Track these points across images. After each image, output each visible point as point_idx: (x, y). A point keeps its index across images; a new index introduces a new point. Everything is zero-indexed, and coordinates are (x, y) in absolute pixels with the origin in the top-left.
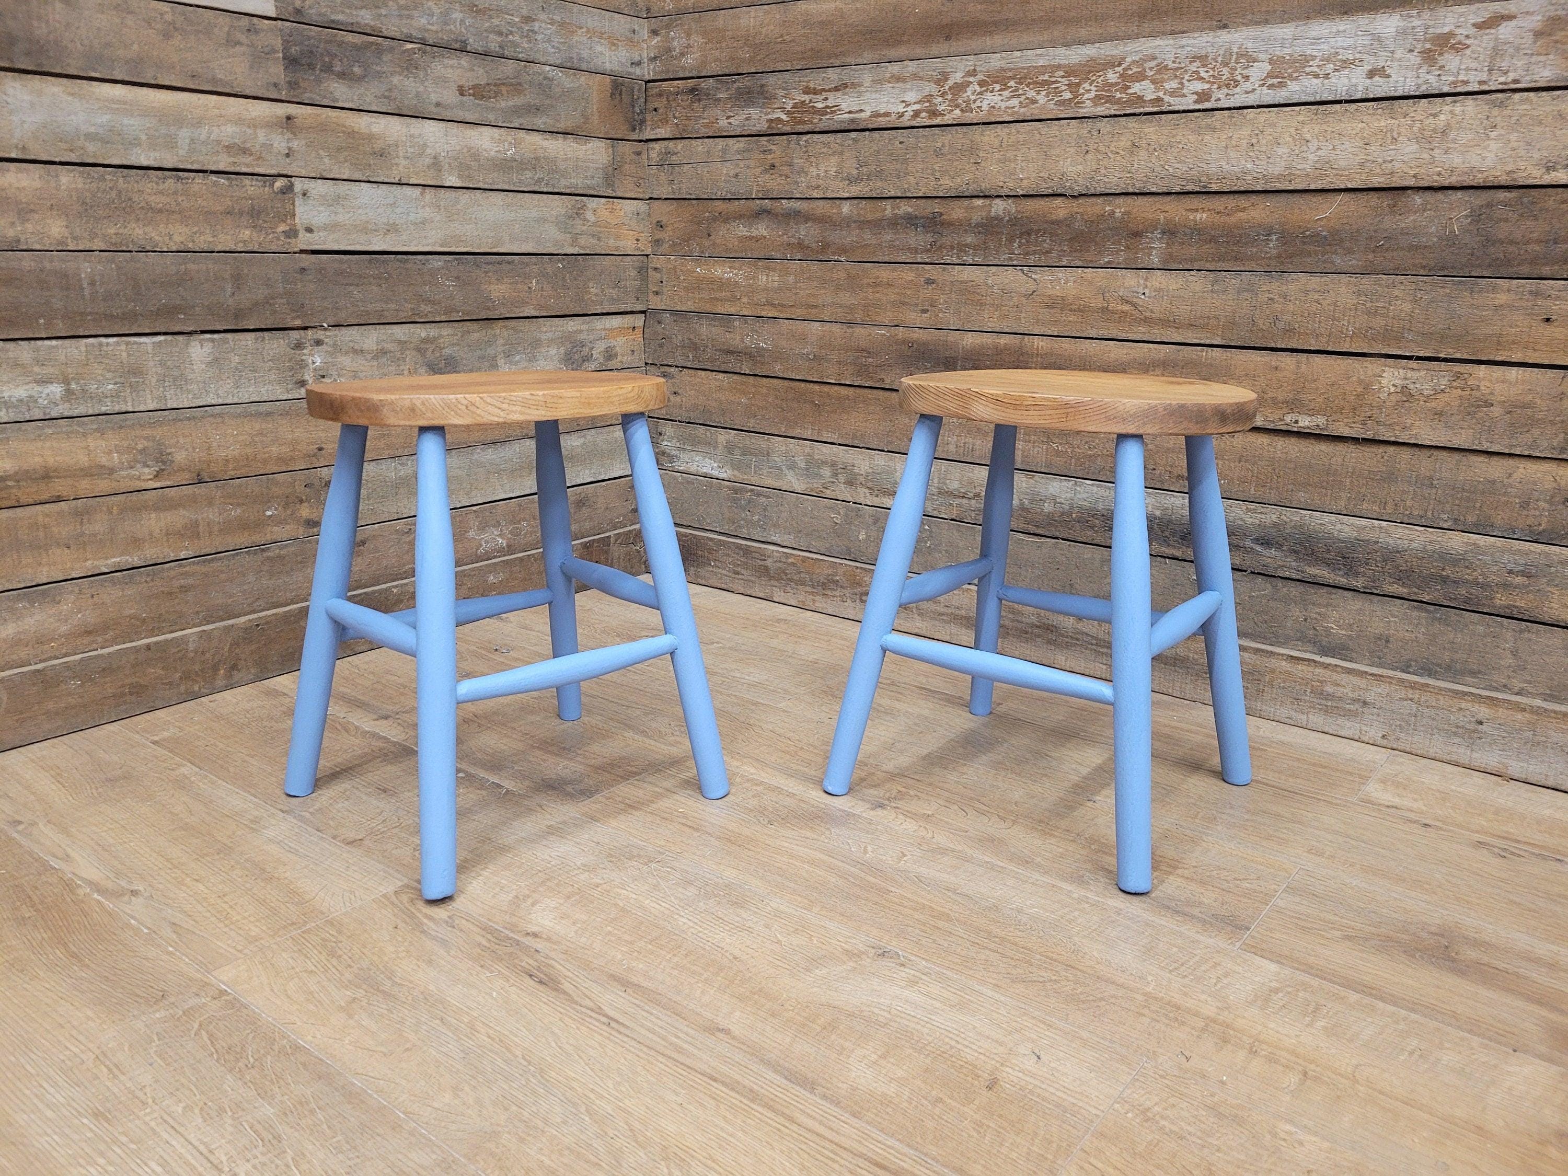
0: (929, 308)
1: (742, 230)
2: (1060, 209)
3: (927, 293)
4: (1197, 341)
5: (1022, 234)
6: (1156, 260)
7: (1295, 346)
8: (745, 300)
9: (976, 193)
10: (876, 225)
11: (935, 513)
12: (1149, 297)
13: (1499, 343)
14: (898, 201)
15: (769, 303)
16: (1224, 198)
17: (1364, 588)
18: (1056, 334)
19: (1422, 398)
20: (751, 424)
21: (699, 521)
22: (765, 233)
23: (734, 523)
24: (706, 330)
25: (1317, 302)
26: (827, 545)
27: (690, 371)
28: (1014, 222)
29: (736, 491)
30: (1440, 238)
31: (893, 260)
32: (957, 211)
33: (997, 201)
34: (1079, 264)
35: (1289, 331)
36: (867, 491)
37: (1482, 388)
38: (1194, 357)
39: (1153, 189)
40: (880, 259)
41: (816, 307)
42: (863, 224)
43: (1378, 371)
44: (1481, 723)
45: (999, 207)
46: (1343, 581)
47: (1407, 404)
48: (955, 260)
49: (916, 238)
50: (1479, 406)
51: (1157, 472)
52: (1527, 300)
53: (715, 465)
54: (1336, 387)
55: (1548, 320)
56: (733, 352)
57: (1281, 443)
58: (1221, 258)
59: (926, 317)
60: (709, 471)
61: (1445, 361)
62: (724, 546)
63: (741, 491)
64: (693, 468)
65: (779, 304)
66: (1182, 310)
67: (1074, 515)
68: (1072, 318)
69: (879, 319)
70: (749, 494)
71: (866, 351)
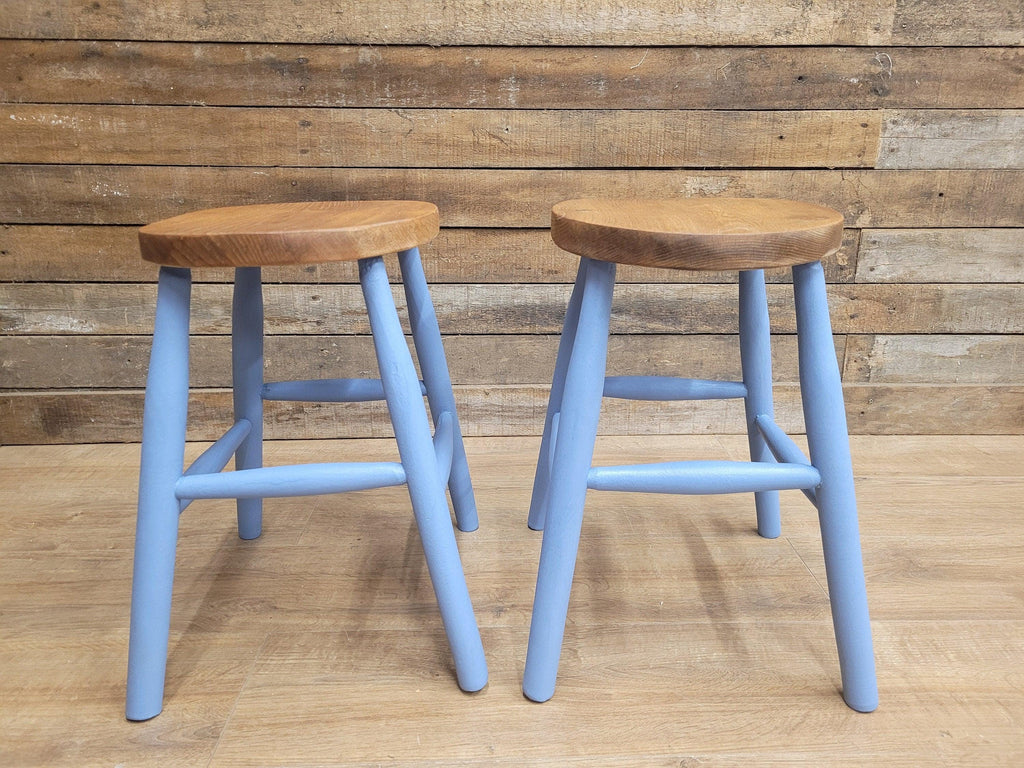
0: (309, 148)
1: (66, 73)
2: (425, 58)
3: (304, 134)
4: (554, 166)
5: (391, 80)
6: (513, 101)
7: (626, 165)
8: (85, 147)
9: (341, 41)
10: (238, 70)
11: (341, 331)
12: (512, 132)
13: (754, 155)
14: (258, 46)
15: (117, 150)
16: (563, 51)
17: (685, 331)
18: (436, 166)
19: (712, 196)
20: (116, 275)
21: (63, 380)
22: (99, 77)
23: (111, 375)
24: (34, 182)
25: (638, 131)
27: (20, 227)
28: (383, 68)
29: (108, 343)
30: (713, 83)
31: (260, 104)
32: (324, 58)
33: (363, 49)
34: (448, 105)
35: (621, 153)
37: (747, 186)
38: (553, 178)
39: (506, 43)
40: (246, 103)
41: (179, 152)
42: (220, 68)
43: (683, 180)
45: (365, 55)
46: (672, 329)
48: (327, 103)
49: (284, 83)
52: (769, 125)
53: (75, 321)
54: (657, 193)
55: (781, 137)
56: (78, 204)
58: (565, 100)
59: (307, 157)
60: (67, 328)
61: (724, 169)
62: (106, 401)
63: (115, 343)
64: (46, 328)
65: (131, 150)
66: (539, 142)
67: (470, 314)
68: (448, 151)
69: (255, 161)
70: (126, 344)
71: (245, 192)
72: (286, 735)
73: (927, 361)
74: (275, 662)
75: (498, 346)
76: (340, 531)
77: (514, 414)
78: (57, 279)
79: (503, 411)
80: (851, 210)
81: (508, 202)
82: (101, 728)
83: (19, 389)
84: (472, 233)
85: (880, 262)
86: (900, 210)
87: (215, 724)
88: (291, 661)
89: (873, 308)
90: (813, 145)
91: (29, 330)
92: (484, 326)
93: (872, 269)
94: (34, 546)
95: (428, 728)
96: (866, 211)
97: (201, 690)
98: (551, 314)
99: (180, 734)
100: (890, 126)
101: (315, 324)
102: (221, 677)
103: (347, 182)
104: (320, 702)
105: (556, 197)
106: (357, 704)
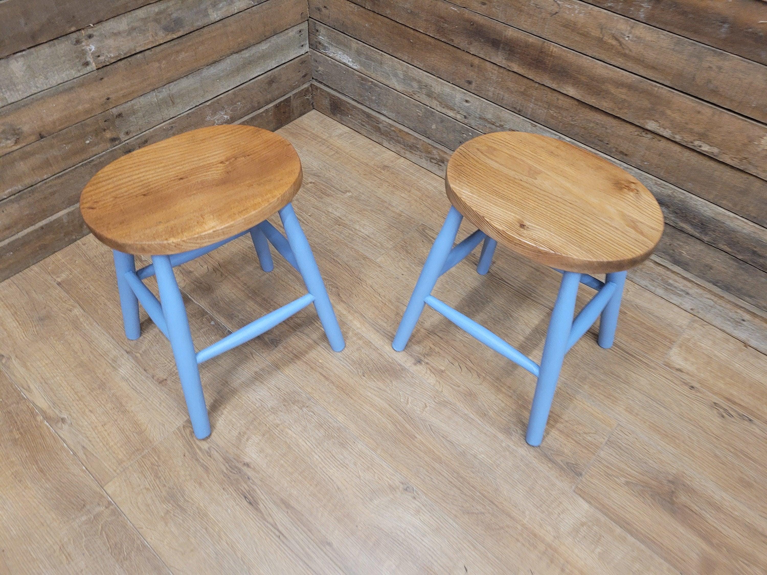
0: (487, 2)
4: (654, 79)
6: (642, 16)
7: (715, 102)
11: (476, 128)
12: (631, 41)
17: (707, 241)
18: (566, 46)
20: (372, 41)
21: (341, 89)
23: (361, 96)
26: (414, 126)
29: (363, 79)
35: (715, 92)
36: (438, 103)
43: (761, 134)
44: (743, 320)
51: (609, 146)
53: (350, 60)
54: (732, 135)
57: (687, 153)
59: (484, 8)
60: (347, 62)
62: (356, 109)
63: (365, 80)
64: (338, 58)
66: (650, 56)
68: (578, 38)
70: (370, 83)
71: (443, 18)
81: (607, 92)
84: (576, 103)
91: (331, 55)
95: (339, 397)
101: (463, 117)
103: (503, 35)
104: (316, 357)
105: (646, 104)
106: (327, 368)
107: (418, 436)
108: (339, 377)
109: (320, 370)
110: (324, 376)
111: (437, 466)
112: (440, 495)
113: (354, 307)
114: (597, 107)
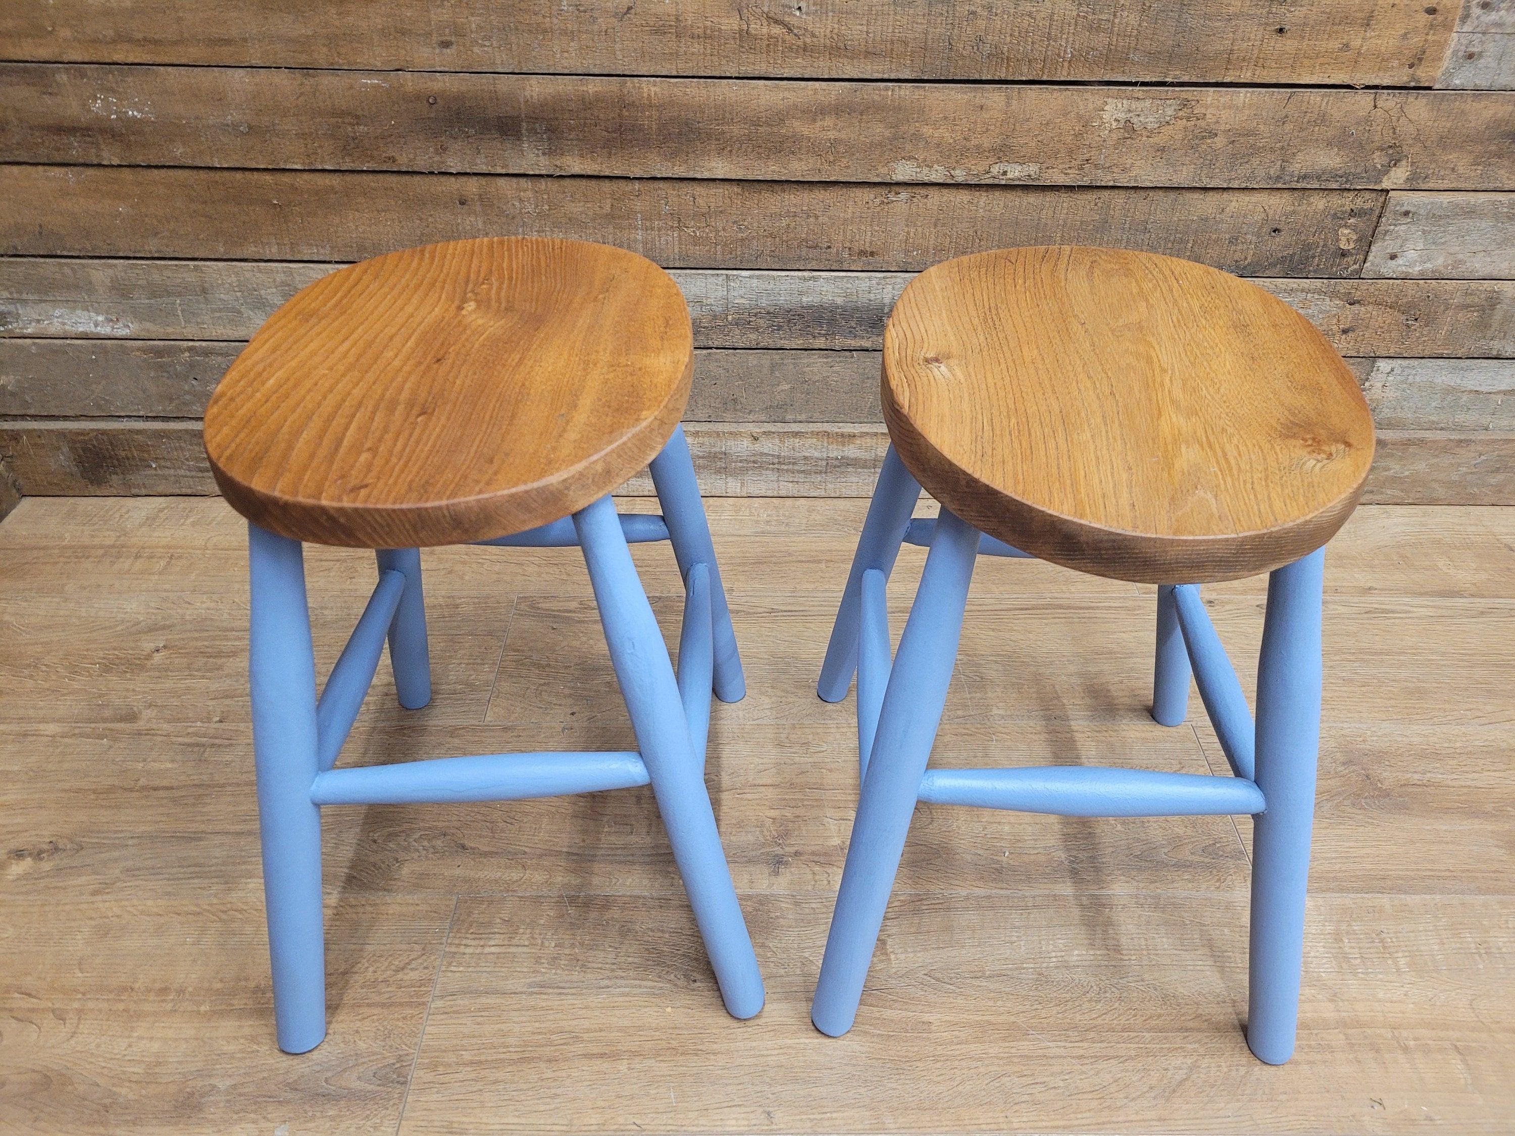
0: (453, 39)
4: (880, 76)
7: (1003, 76)
8: (65, 33)
12: (807, 14)
13: (1229, 61)
15: (120, 38)
18: (674, 73)
19: (1145, 133)
20: (153, 246)
21: (99, 407)
23: (171, 400)
25: (1030, 15)
29: (159, 353)
35: (996, 56)
37: (1208, 116)
38: (876, 98)
41: (228, 42)
43: (1099, 103)
47: (1128, 142)
50: (1203, 138)
51: (834, 251)
52: (1263, 7)
53: (100, 318)
54: (1052, 126)
55: (1281, 30)
56: (72, 131)
57: (983, 198)
59: (448, 58)
60: (90, 328)
61: (1172, 84)
62: (168, 438)
63: (169, 351)
64: (55, 328)
65: (145, 39)
66: (855, 32)
67: (730, 318)
68: (696, 48)
69: (362, 60)
70: (187, 354)
71: (349, 114)
72: (496, 1082)
73: (1449, 398)
74: (469, 950)
75: (773, 367)
76: (545, 696)
77: (796, 468)
78: (59, 253)
79: (779, 463)
80: (1378, 159)
81: (796, 139)
82: (248, 1062)
83: (35, 417)
84: (736, 189)
85: (1410, 245)
86: (1461, 161)
87: (400, 1059)
88: (493, 949)
89: (1379, 317)
90: (1335, 45)
91: (30, 331)
92: (753, 336)
93: (1393, 257)
94: (107, 713)
95: (684, 1075)
96: (1404, 163)
97: (375, 998)
98: (860, 322)
99: (354, 1076)
100: (1476, 11)
102: (400, 976)
103: (522, 100)
104: (537, 1025)
105: (879, 130)
106: (588, 1031)
107: (931, 1019)
108: (640, 1028)
109: (579, 1048)
110: (602, 1055)
111: (1025, 1046)
112: (1094, 1104)
113: (527, 850)
114: (783, 178)
